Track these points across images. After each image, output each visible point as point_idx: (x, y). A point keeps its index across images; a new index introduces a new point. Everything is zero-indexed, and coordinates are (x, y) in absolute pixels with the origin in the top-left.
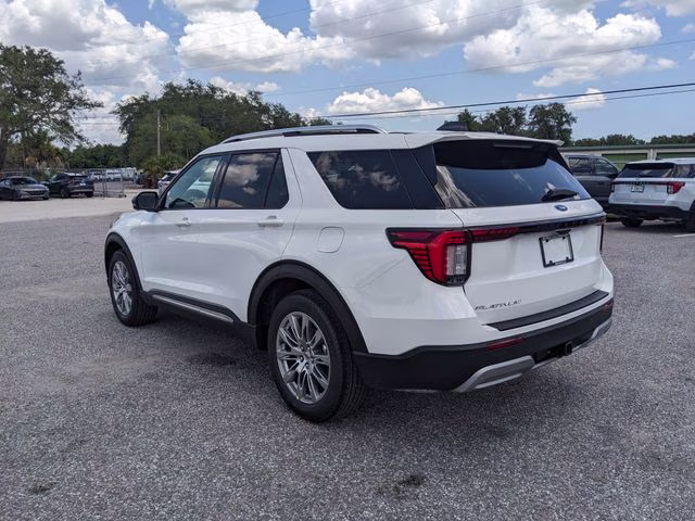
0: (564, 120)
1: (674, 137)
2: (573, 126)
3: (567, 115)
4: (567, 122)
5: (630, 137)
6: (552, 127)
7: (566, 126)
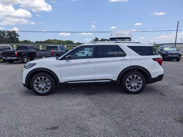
0: (16, 35)
1: (40, 41)
2: (19, 37)
3: (17, 34)
4: (17, 36)
5: (30, 41)
6: (13, 37)
7: (17, 37)
